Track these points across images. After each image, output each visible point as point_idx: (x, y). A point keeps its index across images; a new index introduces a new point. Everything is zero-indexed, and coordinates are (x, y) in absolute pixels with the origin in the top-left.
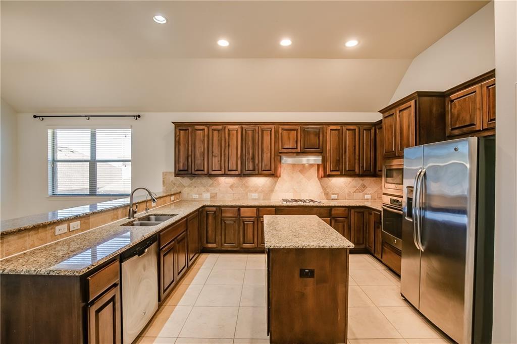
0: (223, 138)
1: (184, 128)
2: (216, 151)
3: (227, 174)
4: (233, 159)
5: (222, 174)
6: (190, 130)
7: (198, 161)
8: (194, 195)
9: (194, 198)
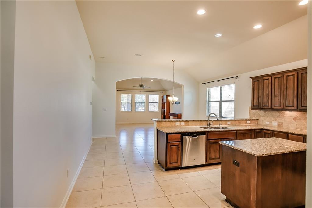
0: (282, 83)
1: (257, 80)
2: (277, 93)
3: (285, 109)
4: (290, 98)
5: (282, 109)
6: (260, 81)
7: (265, 100)
8: (266, 122)
9: (267, 125)
